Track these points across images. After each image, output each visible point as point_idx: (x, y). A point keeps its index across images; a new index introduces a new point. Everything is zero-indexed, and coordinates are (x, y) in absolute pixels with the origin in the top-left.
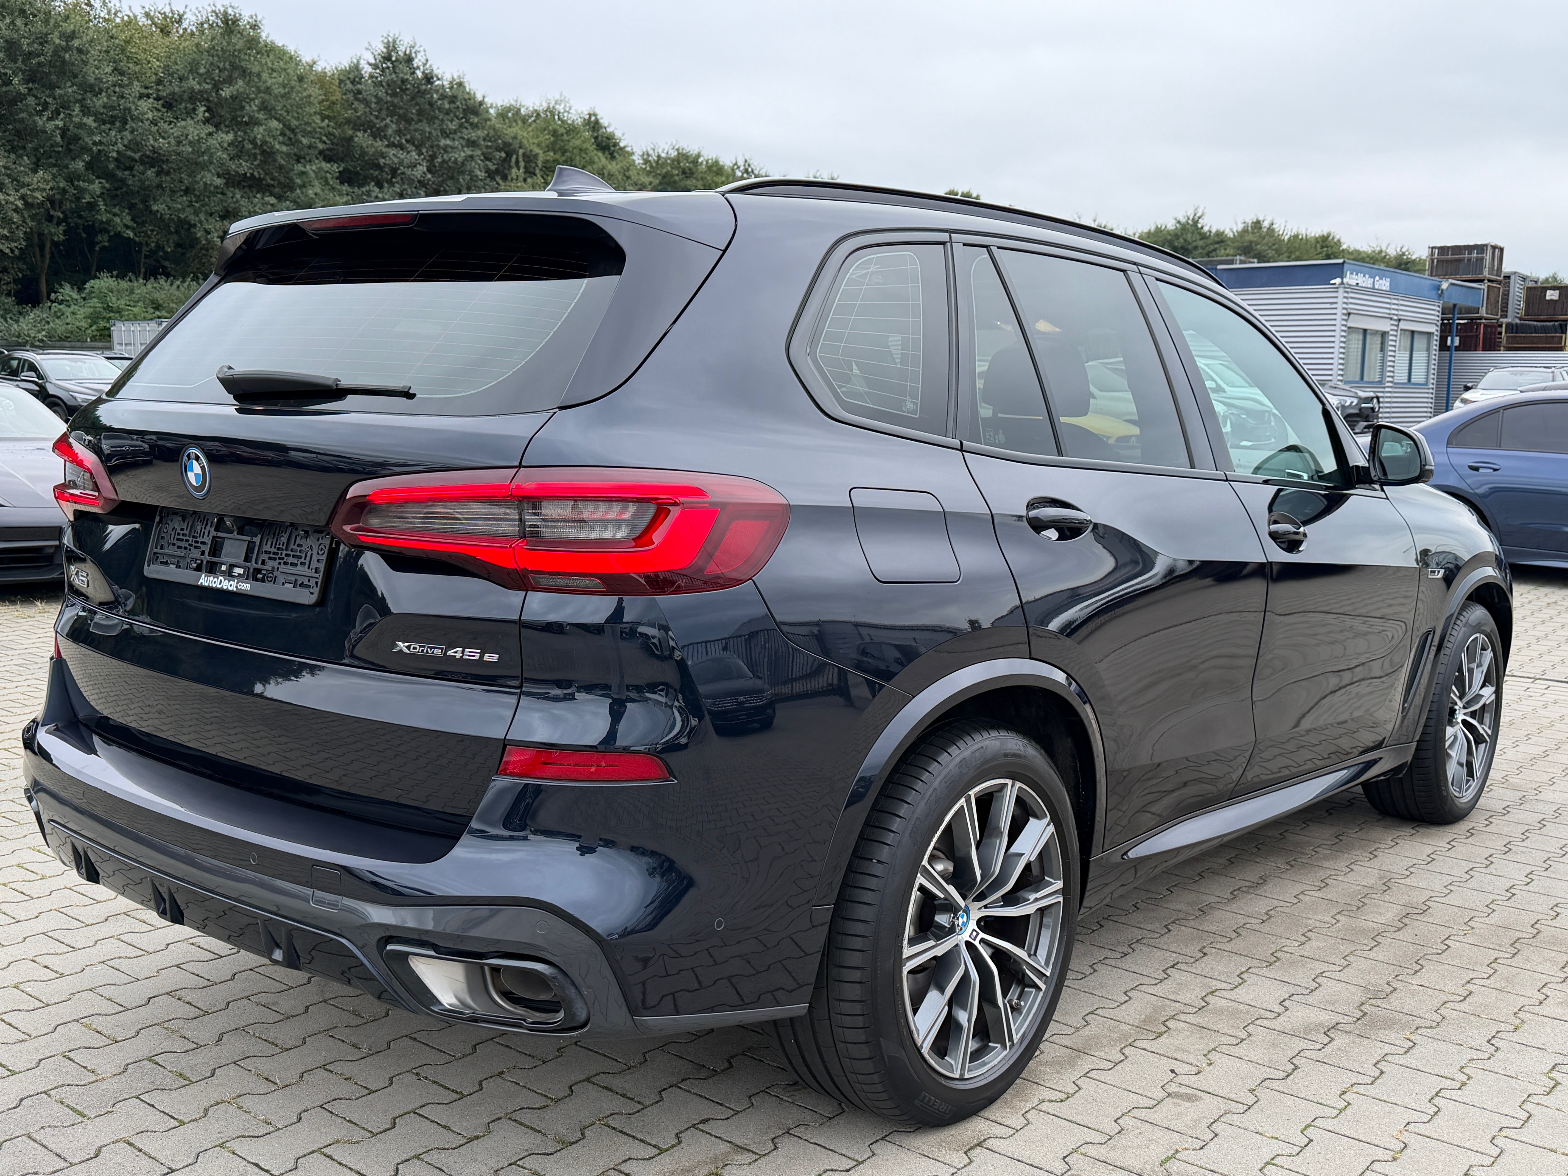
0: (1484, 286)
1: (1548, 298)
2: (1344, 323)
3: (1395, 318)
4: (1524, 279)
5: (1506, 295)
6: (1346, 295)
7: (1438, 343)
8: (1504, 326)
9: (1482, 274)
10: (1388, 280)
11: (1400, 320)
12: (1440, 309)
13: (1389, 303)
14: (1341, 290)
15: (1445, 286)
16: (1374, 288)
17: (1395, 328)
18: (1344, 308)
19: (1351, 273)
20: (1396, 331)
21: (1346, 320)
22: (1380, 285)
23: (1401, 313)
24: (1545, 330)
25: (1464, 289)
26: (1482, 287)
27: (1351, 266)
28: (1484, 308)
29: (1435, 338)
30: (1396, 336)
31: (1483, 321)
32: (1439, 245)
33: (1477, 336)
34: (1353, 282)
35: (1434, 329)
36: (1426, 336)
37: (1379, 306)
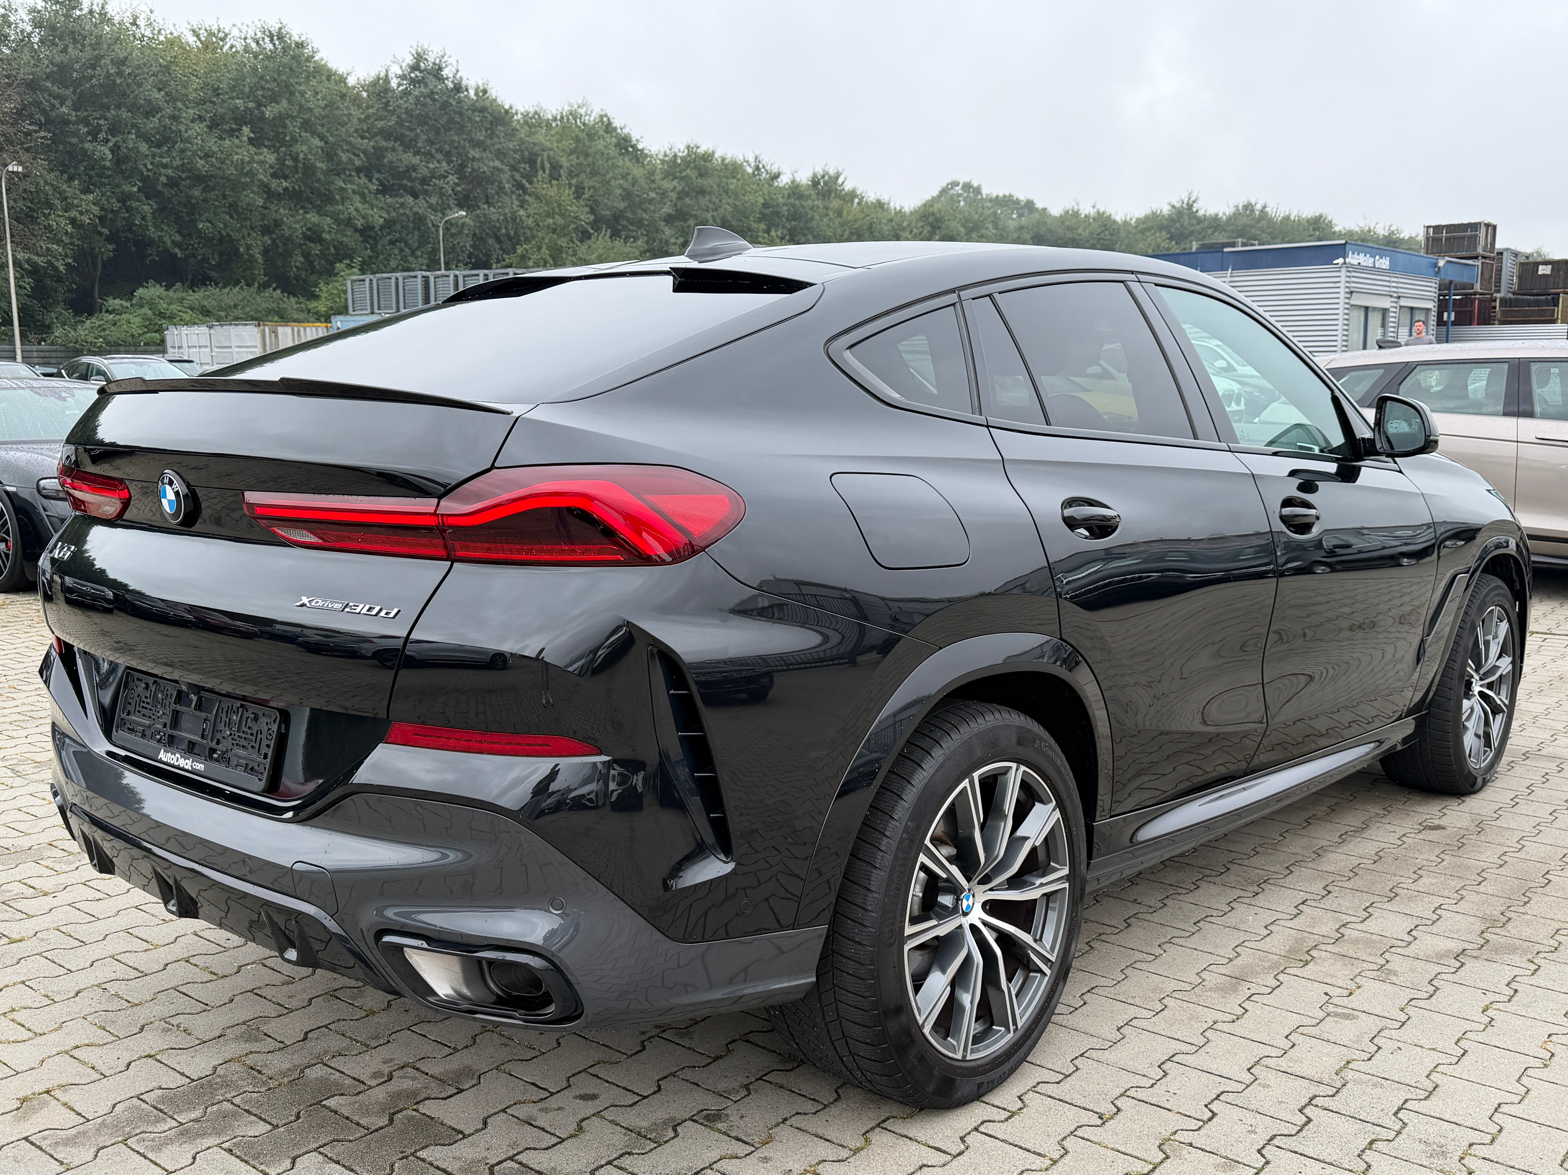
0: (1479, 263)
1: (1540, 273)
2: (1347, 301)
3: (1395, 295)
4: (1516, 254)
5: (1499, 270)
6: (1348, 274)
7: (1435, 319)
8: (1498, 301)
9: (1475, 249)
10: (1388, 259)
11: (1399, 297)
12: (1437, 286)
13: (1389, 281)
14: (1344, 270)
15: (1441, 263)
16: (1374, 267)
17: (1395, 305)
18: (1347, 287)
19: (1353, 253)
20: (1396, 308)
21: (1349, 298)
22: (1381, 263)
23: (1400, 290)
24: (1538, 303)
25: (1459, 267)
26: (1476, 263)
27: (1352, 246)
28: (1479, 284)
29: (1433, 313)
30: (1395, 312)
31: (1478, 296)
32: (1434, 224)
33: (1472, 312)
34: (1355, 262)
35: (1430, 305)
36: (1424, 312)
37: (1380, 284)
